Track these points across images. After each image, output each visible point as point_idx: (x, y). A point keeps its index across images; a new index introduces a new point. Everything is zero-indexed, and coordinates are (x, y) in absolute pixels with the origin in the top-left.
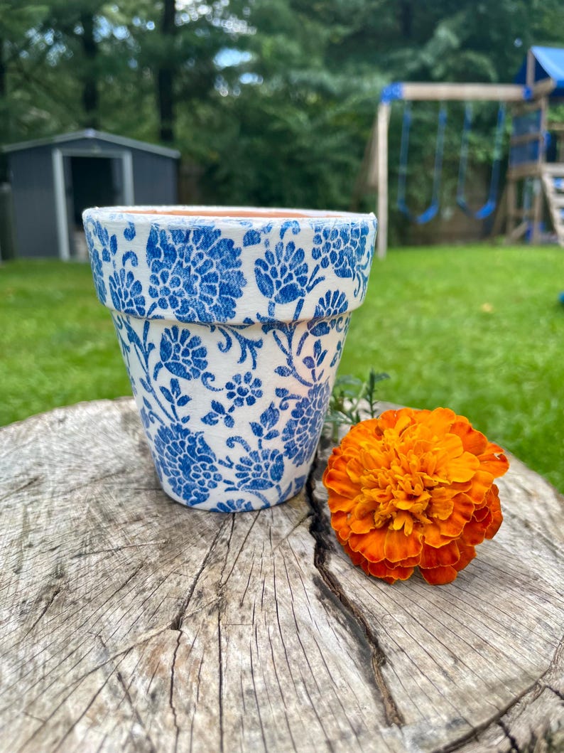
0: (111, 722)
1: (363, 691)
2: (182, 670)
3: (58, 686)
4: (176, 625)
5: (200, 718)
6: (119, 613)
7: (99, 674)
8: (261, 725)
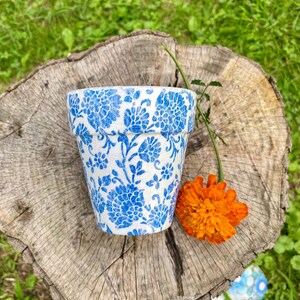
0: (109, 295)
1: (175, 284)
2: (125, 276)
3: (93, 279)
4: (122, 256)
5: (131, 294)
6: (104, 250)
7: (102, 277)
8: (147, 296)
